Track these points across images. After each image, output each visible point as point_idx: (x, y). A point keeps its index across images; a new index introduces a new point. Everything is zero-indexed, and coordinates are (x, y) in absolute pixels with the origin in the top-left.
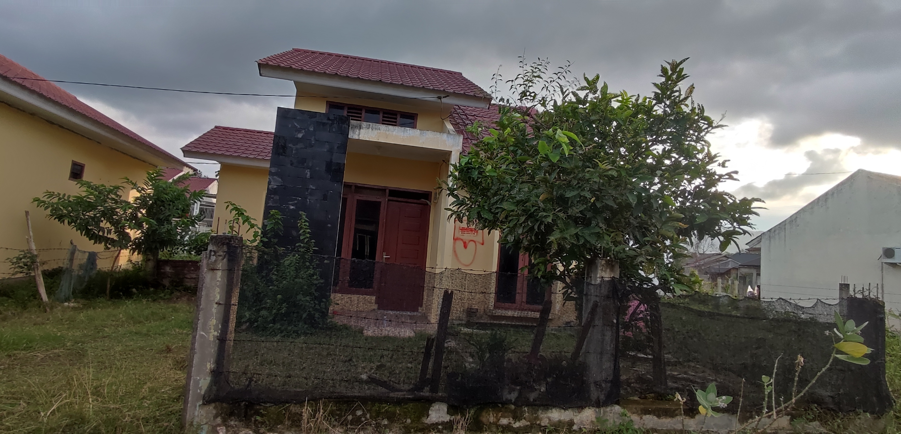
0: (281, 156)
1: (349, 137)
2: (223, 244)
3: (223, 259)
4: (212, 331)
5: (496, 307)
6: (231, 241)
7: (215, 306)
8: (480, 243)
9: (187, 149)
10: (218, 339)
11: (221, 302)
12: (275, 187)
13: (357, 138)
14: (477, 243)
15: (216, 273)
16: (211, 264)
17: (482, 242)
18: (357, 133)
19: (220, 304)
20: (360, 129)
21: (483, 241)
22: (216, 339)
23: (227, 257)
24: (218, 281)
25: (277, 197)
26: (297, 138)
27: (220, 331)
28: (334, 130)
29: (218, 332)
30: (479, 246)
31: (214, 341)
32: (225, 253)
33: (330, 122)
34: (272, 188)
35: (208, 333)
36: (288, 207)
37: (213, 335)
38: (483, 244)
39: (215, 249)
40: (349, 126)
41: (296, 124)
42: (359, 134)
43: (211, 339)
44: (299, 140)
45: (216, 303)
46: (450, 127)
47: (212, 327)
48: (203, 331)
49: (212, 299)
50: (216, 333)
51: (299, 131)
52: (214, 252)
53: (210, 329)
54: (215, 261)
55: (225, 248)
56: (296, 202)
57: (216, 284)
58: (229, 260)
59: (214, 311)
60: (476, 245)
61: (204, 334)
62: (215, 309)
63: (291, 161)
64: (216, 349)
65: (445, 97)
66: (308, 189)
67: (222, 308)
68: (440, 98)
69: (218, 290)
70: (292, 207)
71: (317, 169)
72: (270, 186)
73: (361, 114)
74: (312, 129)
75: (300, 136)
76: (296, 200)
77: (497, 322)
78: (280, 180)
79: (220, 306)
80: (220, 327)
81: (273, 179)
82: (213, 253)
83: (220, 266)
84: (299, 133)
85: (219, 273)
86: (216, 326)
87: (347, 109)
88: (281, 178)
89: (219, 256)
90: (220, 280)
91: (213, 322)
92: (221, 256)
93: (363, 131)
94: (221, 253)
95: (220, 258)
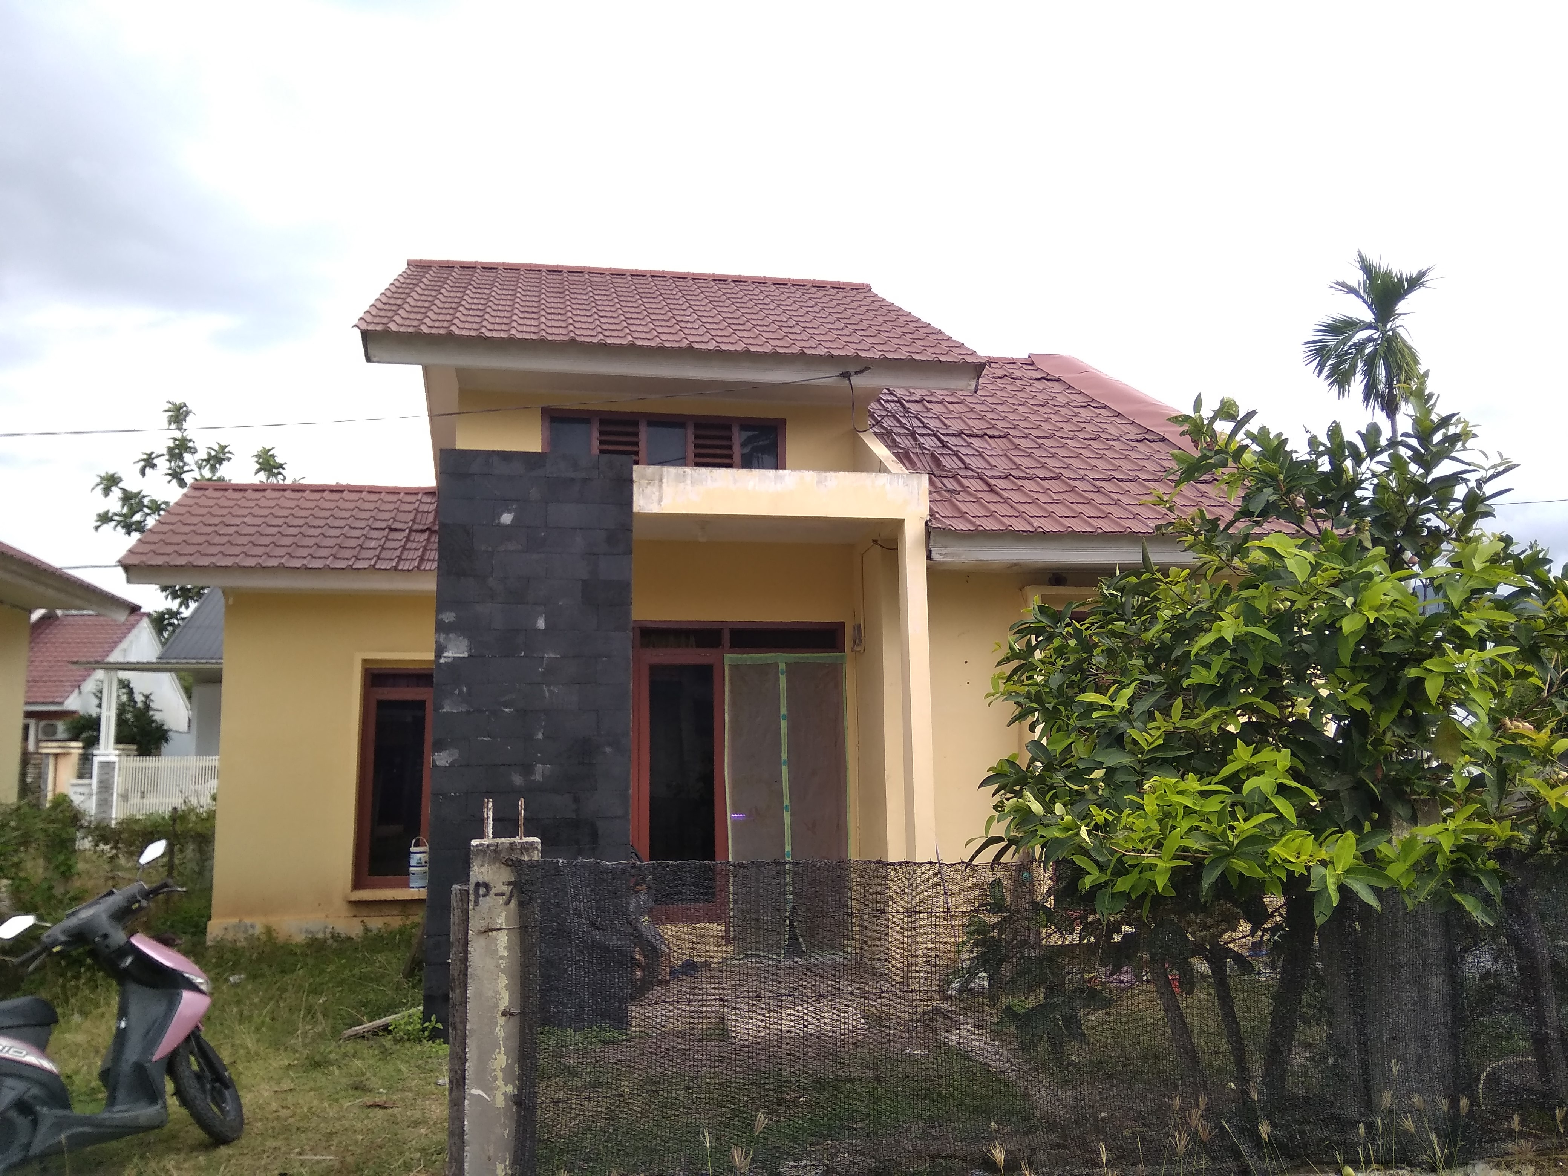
0: (463, 580)
2: (505, 865)
3: (508, 902)
4: (500, 1083)
7: (502, 1021)
9: (135, 560)
10: (515, 1103)
11: (512, 1010)
12: (451, 661)
13: (656, 510)
15: (495, 939)
16: (482, 918)
18: (655, 497)
19: (511, 1014)
20: (661, 485)
22: (511, 1103)
23: (515, 895)
24: (502, 957)
27: (517, 1083)
29: (513, 1086)
31: (506, 1108)
32: (510, 888)
33: (582, 476)
35: (491, 1090)
37: (505, 1094)
39: (488, 878)
40: (633, 482)
42: (660, 500)
43: (500, 1102)
45: (504, 1014)
46: (880, 450)
47: (500, 1075)
48: (479, 1087)
49: (492, 1003)
50: (509, 1089)
51: (502, 507)
52: (486, 886)
53: (495, 1079)
54: (489, 908)
56: (514, 695)
57: (498, 966)
58: (521, 904)
59: (500, 1032)
61: (481, 1093)
62: (502, 1029)
63: (492, 589)
64: (514, 1126)
65: (861, 372)
66: (541, 659)
67: (518, 1023)
68: (846, 375)
69: (503, 980)
70: (506, 711)
71: (562, 603)
73: (636, 434)
74: (537, 499)
78: (466, 641)
79: (512, 1019)
80: (517, 1072)
81: (449, 641)
82: (482, 890)
83: (501, 920)
84: (502, 512)
85: (502, 939)
86: (507, 1069)
87: (597, 425)
88: (469, 637)
89: (498, 895)
90: (506, 954)
91: (501, 1060)
92: (502, 894)
93: (668, 490)
94: (501, 888)
95: (501, 900)
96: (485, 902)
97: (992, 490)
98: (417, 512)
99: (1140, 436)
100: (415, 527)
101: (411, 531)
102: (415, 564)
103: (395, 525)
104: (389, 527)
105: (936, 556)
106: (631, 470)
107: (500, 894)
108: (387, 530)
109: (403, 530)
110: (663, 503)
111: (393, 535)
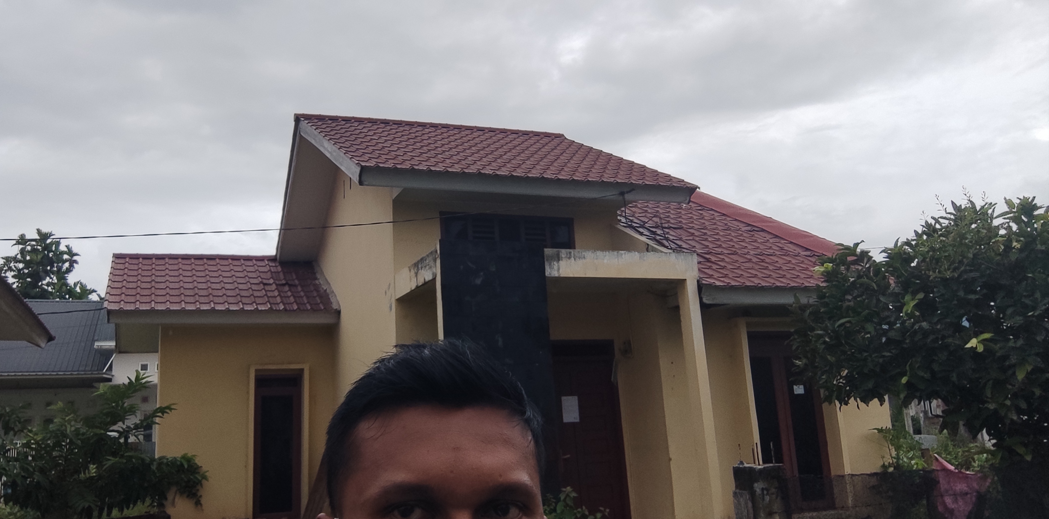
0: (457, 318)
13: (557, 275)
18: (556, 267)
20: (559, 260)
26: (475, 286)
28: (524, 266)
33: (517, 255)
40: (544, 258)
41: (469, 264)
42: (559, 269)
44: (478, 289)
51: (475, 274)
52: (766, 489)
63: (473, 324)
65: (630, 192)
68: (622, 194)
71: (511, 331)
74: (494, 270)
75: (478, 281)
82: (765, 492)
83: (775, 508)
84: (476, 277)
87: (471, 222)
93: (563, 263)
94: (773, 490)
95: (774, 496)
96: (767, 498)
97: (709, 261)
98: (272, 272)
99: (749, 228)
100: (277, 282)
101: (277, 285)
102: (295, 307)
103: (265, 281)
104: (261, 282)
105: (705, 300)
106: (543, 252)
107: (773, 494)
108: (262, 285)
109: (270, 284)
110: (561, 271)
111: (267, 288)
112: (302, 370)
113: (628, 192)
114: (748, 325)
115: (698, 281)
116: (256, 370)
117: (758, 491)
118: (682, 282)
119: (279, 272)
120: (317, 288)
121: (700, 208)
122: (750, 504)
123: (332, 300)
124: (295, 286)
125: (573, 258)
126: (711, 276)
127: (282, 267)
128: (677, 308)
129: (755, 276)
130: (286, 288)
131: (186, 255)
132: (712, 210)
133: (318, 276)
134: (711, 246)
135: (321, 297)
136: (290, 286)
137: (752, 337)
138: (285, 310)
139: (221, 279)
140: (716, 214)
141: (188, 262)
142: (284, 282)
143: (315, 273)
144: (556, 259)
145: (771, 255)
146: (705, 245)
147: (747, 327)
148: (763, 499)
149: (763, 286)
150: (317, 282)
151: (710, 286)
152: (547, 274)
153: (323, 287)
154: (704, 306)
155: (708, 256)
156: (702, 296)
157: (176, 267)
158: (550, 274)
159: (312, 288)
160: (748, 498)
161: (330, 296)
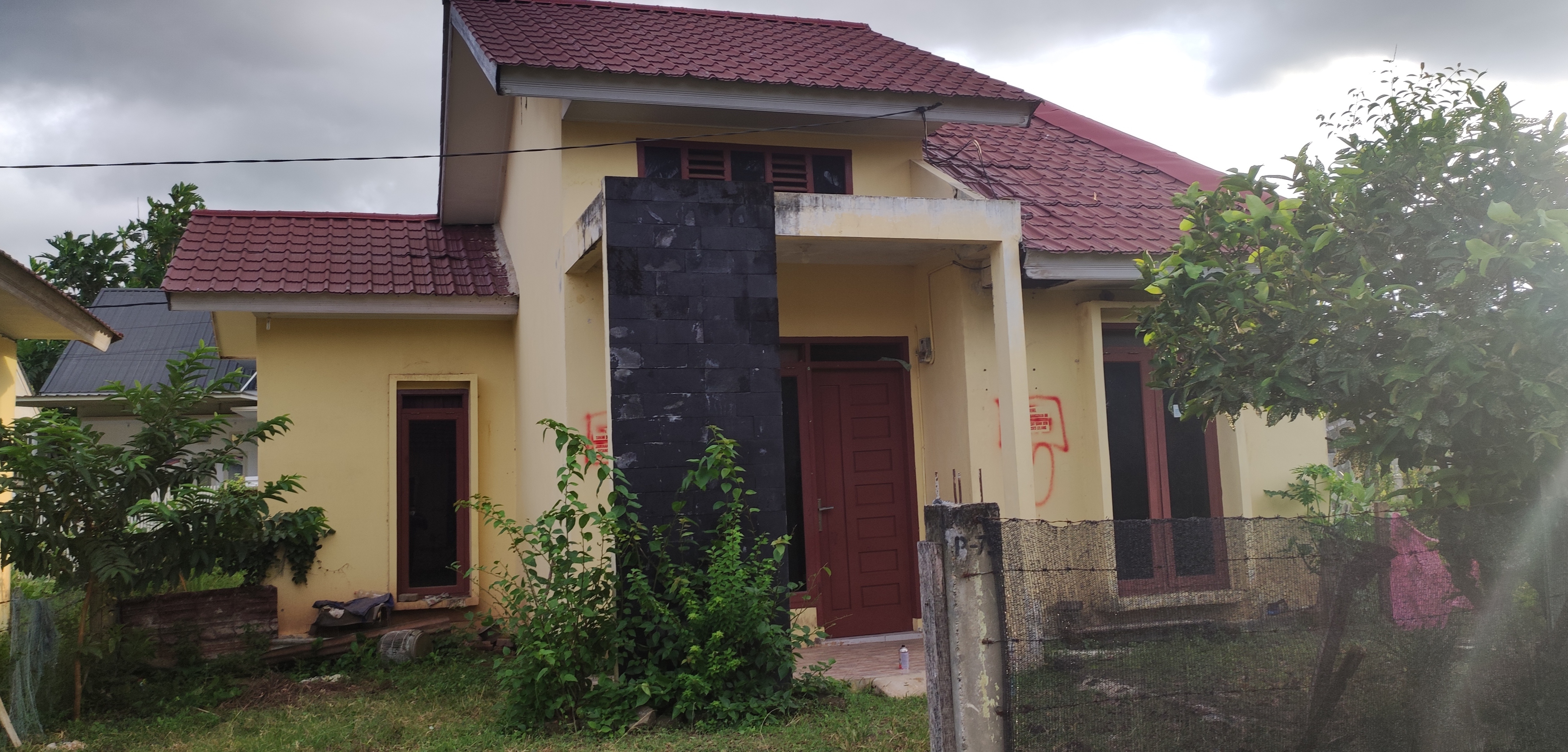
0: (631, 298)
1: (777, 233)
2: (976, 522)
3: (980, 553)
4: (985, 698)
5: (1122, 593)
6: (986, 514)
7: (983, 648)
8: (1060, 448)
10: (998, 713)
11: (990, 639)
12: (628, 373)
13: (794, 234)
14: (1053, 448)
15: (973, 583)
16: (962, 566)
17: (1062, 444)
18: (793, 221)
19: (990, 643)
20: (798, 210)
21: (1066, 441)
22: (994, 714)
23: (986, 547)
24: (979, 597)
25: (635, 398)
26: (662, 248)
27: (998, 698)
28: (741, 219)
29: (996, 700)
30: (1058, 454)
31: (992, 718)
32: (981, 541)
33: (731, 201)
34: (623, 378)
35: (979, 703)
36: (666, 419)
37: (989, 706)
38: (1066, 449)
39: (964, 534)
40: (774, 207)
41: (653, 215)
42: (797, 225)
43: (987, 714)
44: (665, 254)
45: (984, 642)
47: (985, 692)
48: (970, 701)
49: (974, 635)
50: (992, 702)
51: (662, 231)
52: (963, 539)
53: (982, 695)
54: (967, 557)
55: (980, 530)
56: (681, 403)
57: (977, 604)
58: (988, 554)
59: (982, 658)
60: (1052, 454)
61: (972, 706)
62: (982, 654)
63: (656, 306)
64: (998, 733)
65: (933, 107)
66: (703, 370)
67: (996, 649)
68: (921, 111)
69: (981, 615)
70: (674, 418)
71: (717, 318)
72: (617, 374)
73: (722, 164)
74: (692, 224)
75: (667, 242)
76: (680, 398)
77: (1137, 625)
78: (637, 354)
79: (991, 646)
80: (997, 687)
81: (622, 355)
82: (961, 544)
83: (976, 567)
84: (662, 236)
85: (978, 582)
86: (991, 687)
87: (687, 154)
88: (640, 351)
89: (972, 546)
90: (982, 594)
91: (984, 680)
92: (975, 546)
93: (804, 215)
94: (974, 541)
95: (975, 551)
96: (964, 553)
97: (1051, 216)
98: (428, 239)
99: (1137, 169)
100: (433, 254)
101: (431, 258)
102: (451, 289)
103: (414, 253)
104: (409, 254)
105: (1029, 274)
106: (773, 197)
107: (974, 546)
108: (408, 257)
109: (423, 257)
110: (800, 227)
111: (416, 262)
112: (468, 383)
113: (929, 108)
114: (1104, 313)
115: (1020, 245)
116: (399, 383)
117: (951, 542)
118: (995, 245)
119: (438, 240)
120: (491, 263)
121: (1072, 139)
122: (938, 562)
123: (511, 281)
124: (460, 259)
125: (821, 207)
126: (1045, 238)
127: (445, 233)
128: (990, 287)
129: (1115, 237)
130: (446, 262)
131: (303, 213)
132: (1090, 142)
133: (498, 245)
134: (1064, 193)
135: (494, 276)
136: (452, 259)
137: (1108, 332)
138: (435, 293)
139: (349, 248)
140: (1094, 148)
141: (305, 223)
142: (443, 254)
143: (494, 242)
144: (794, 208)
145: (1156, 208)
146: (1054, 193)
147: (1102, 317)
148: (957, 554)
149: (1121, 252)
150: (494, 254)
151: (1037, 251)
152: (778, 232)
153: (501, 261)
154: (1028, 284)
155: (1051, 208)
156: (1025, 267)
157: (284, 231)
158: (783, 232)
159: (484, 263)
160: (936, 552)
161: (508, 274)
